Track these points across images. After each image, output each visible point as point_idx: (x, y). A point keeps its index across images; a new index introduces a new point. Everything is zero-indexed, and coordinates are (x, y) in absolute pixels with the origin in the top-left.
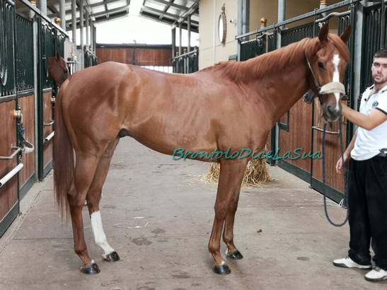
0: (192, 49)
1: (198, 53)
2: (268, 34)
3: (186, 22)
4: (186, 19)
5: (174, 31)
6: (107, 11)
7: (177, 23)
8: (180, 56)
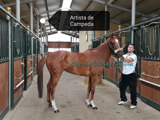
0: (77, 43)
1: (79, 44)
2: (101, 38)
3: (75, 35)
4: (75, 34)
5: (71, 38)
6: (51, 32)
7: (72, 35)
8: (73, 45)
